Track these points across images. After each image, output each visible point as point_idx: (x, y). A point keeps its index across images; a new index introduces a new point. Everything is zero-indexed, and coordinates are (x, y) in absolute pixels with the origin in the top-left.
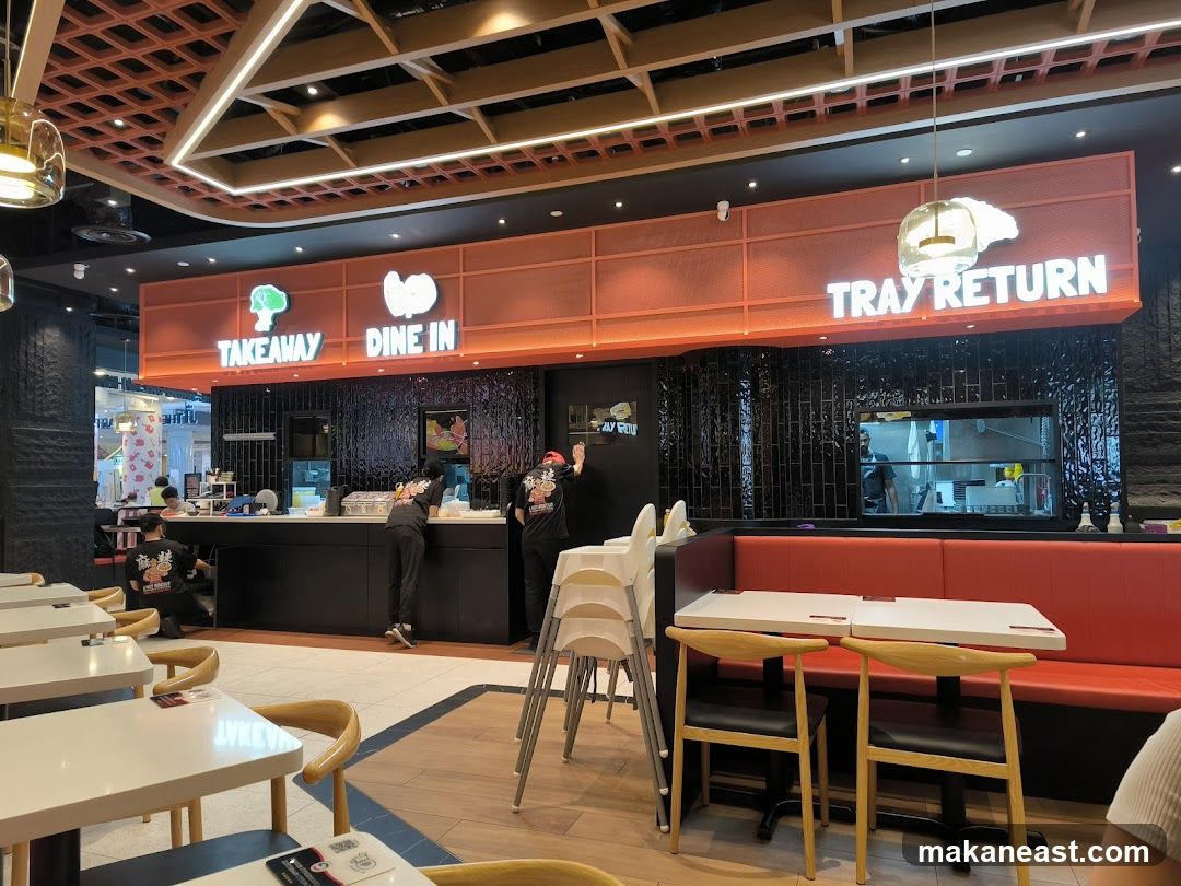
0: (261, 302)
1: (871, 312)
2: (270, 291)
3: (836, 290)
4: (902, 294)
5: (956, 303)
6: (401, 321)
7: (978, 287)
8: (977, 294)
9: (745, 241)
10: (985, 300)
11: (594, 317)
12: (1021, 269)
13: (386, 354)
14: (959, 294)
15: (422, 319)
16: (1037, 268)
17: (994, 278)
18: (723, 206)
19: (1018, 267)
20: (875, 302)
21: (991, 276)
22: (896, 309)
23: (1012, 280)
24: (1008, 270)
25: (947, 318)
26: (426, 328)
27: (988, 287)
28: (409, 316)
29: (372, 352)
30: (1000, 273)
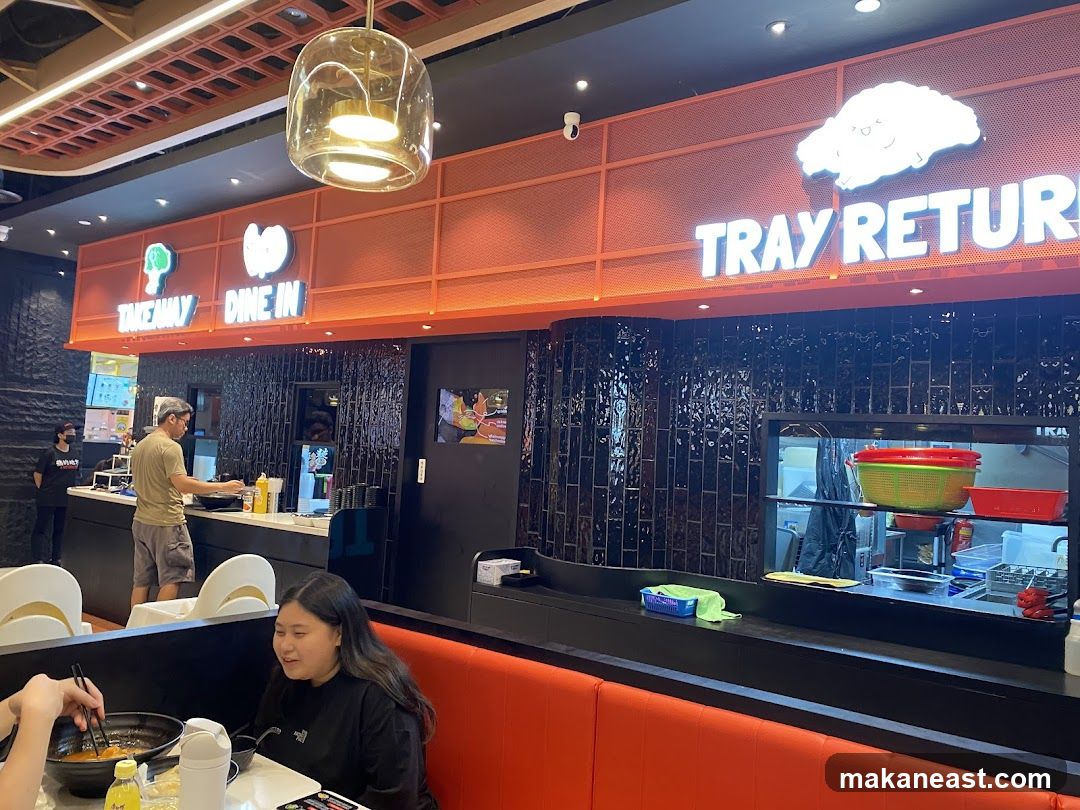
0: (152, 261)
1: (752, 267)
2: (159, 249)
3: (707, 234)
4: (797, 240)
5: (874, 253)
6: (255, 282)
7: (910, 227)
8: (907, 238)
9: (603, 168)
10: (919, 248)
11: (434, 278)
12: (982, 195)
13: (240, 320)
14: (881, 238)
15: (273, 279)
16: (1009, 191)
17: (937, 212)
18: (571, 119)
19: (977, 192)
20: (758, 253)
21: (932, 206)
22: (788, 264)
23: (965, 213)
24: (961, 196)
25: (862, 277)
26: (275, 290)
27: (926, 225)
28: (262, 276)
29: (229, 318)
30: (947, 202)
